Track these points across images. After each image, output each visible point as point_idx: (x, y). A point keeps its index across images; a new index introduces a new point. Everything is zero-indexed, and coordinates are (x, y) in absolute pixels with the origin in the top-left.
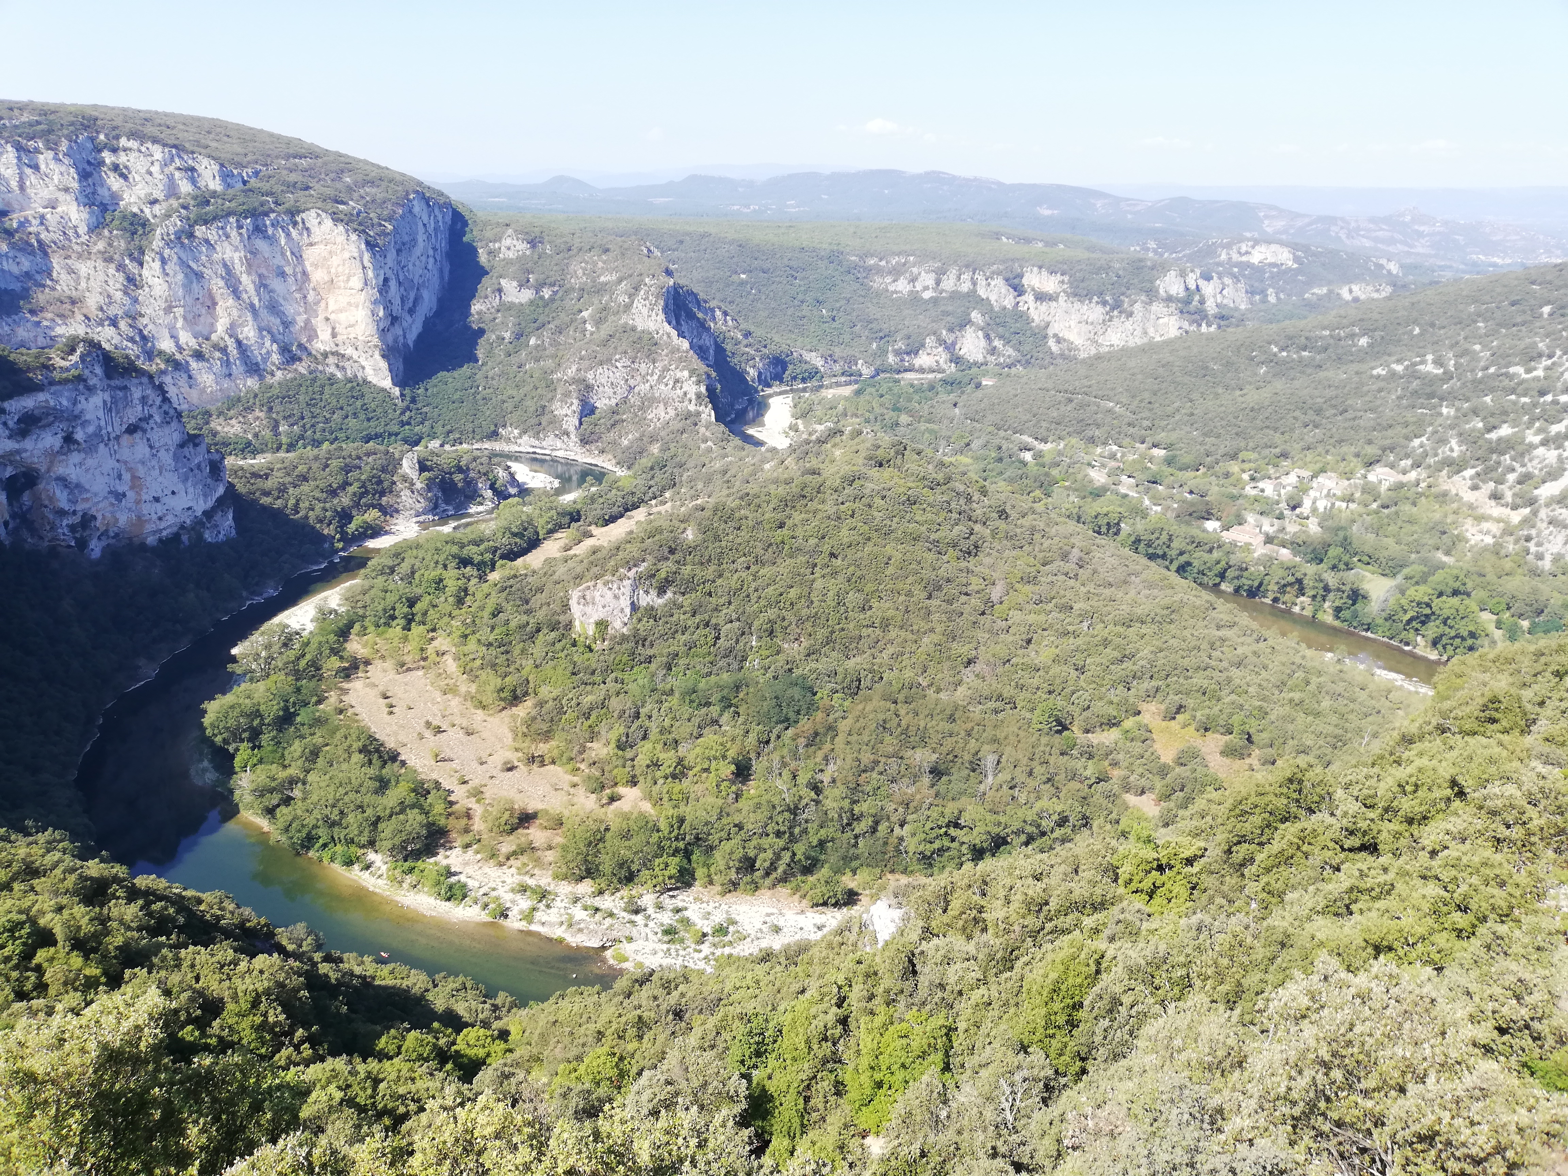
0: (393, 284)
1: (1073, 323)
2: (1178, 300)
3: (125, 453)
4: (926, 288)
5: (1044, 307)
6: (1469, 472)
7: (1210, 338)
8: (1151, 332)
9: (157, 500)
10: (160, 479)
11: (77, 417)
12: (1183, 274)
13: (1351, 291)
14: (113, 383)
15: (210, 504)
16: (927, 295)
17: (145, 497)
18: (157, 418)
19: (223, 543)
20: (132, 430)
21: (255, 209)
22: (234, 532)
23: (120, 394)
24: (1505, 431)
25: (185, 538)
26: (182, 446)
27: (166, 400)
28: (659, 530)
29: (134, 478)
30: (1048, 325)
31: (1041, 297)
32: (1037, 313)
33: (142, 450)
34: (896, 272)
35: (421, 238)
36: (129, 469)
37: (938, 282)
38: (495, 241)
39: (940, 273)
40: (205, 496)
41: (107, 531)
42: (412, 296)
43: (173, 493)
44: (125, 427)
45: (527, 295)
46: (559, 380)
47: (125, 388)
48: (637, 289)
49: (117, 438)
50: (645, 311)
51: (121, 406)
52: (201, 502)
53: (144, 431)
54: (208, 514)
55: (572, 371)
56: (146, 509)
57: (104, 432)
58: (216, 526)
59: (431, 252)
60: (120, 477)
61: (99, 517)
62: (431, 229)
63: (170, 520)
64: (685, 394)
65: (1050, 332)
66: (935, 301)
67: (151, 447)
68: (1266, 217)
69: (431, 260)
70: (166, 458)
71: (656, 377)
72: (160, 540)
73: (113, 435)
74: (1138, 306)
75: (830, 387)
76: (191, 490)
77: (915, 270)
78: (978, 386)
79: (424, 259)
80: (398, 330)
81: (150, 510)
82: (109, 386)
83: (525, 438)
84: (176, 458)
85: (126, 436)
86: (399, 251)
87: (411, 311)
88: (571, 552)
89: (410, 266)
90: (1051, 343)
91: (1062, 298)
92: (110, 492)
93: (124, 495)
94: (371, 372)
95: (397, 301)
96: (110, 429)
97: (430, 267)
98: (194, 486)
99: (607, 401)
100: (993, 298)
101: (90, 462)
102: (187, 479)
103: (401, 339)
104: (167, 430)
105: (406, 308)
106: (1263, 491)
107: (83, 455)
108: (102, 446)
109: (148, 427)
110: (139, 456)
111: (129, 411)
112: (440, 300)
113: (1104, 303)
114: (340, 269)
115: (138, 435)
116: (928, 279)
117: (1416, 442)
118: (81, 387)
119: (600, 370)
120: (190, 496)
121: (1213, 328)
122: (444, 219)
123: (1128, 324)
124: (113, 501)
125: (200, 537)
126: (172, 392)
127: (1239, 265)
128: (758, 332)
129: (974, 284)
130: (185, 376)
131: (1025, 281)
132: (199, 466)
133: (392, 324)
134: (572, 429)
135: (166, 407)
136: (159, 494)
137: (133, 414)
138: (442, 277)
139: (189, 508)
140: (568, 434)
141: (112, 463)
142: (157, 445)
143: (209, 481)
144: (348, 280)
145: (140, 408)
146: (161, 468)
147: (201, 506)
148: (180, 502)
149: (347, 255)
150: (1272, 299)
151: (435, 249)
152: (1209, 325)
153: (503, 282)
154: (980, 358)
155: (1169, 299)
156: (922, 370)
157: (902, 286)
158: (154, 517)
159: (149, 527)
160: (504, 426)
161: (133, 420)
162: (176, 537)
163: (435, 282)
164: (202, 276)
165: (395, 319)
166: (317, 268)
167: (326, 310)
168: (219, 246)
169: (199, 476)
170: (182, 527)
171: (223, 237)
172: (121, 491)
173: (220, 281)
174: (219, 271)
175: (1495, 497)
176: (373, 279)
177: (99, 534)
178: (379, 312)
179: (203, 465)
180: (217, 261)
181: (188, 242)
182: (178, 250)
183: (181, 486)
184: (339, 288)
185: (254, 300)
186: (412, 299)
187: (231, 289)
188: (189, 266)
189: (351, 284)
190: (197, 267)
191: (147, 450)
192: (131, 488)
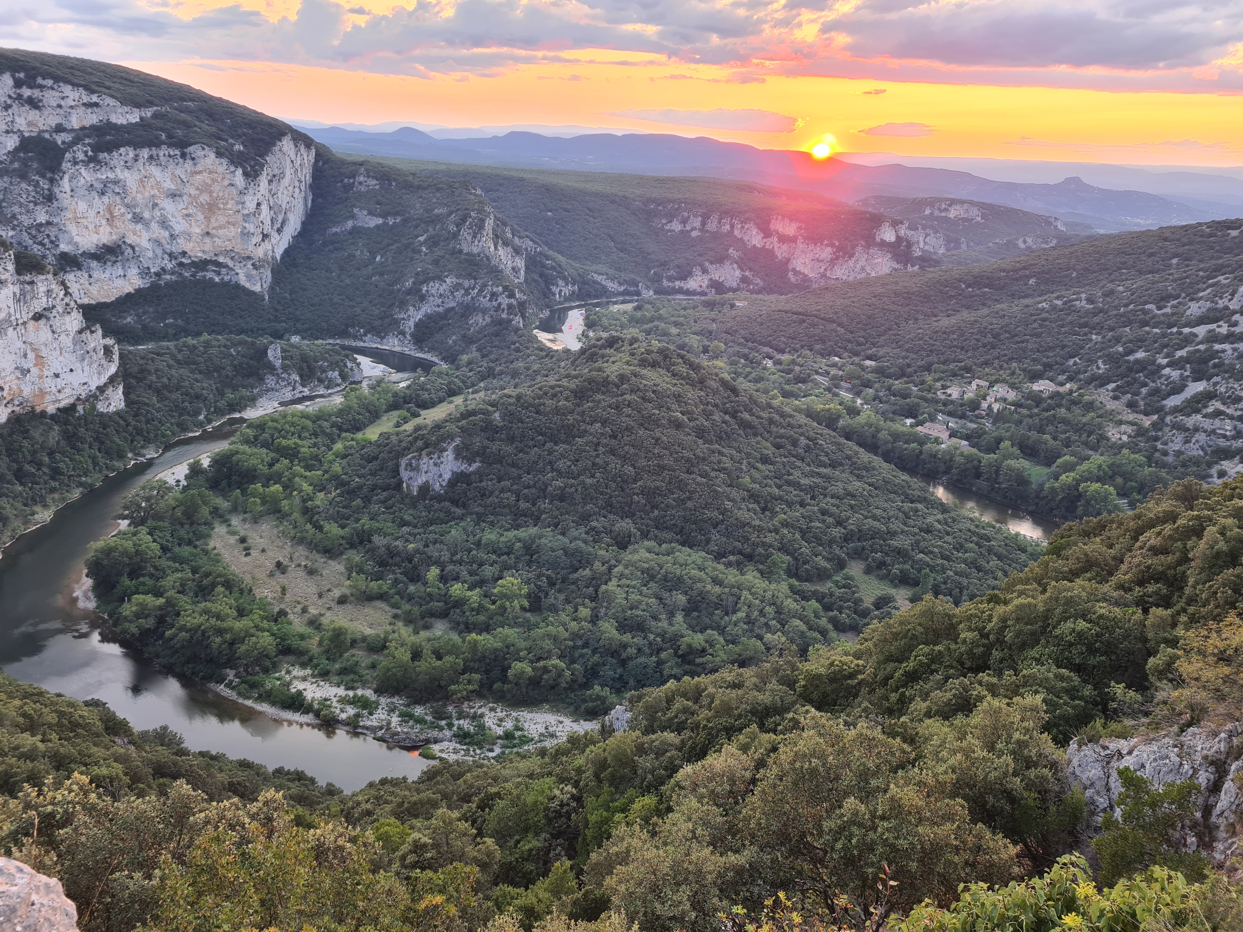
0: (264, 208)
1: (807, 261)
2: (890, 245)
3: (31, 337)
4: (693, 229)
5: (785, 247)
6: (1110, 386)
7: (913, 275)
8: (868, 269)
9: (57, 376)
10: (61, 358)
12: (895, 224)
13: (1025, 242)
14: (22, 278)
15: (104, 380)
16: (694, 234)
17: (46, 373)
18: (60, 309)
19: (114, 413)
20: (37, 317)
21: (150, 141)
22: (123, 404)
23: (28, 287)
24: (1141, 355)
25: (80, 408)
26: (80, 332)
27: (67, 294)
28: (473, 413)
29: (39, 357)
30: (788, 260)
31: (783, 239)
32: (781, 251)
33: (45, 334)
34: (671, 217)
35: (288, 172)
36: (34, 350)
37: (703, 224)
38: (349, 178)
39: (705, 218)
40: (99, 374)
41: (12, 400)
42: (280, 219)
43: (71, 370)
44: (31, 315)
45: (374, 222)
46: (399, 290)
47: (32, 283)
48: (464, 220)
49: (24, 323)
50: (469, 238)
51: (28, 297)
52: (95, 377)
53: (48, 319)
54: (101, 389)
55: (409, 284)
56: (47, 382)
57: (13, 318)
58: (107, 399)
59: (297, 184)
60: (25, 356)
61: (5, 388)
62: (297, 165)
63: (68, 391)
64: (500, 304)
65: (790, 267)
66: (699, 239)
67: (53, 332)
69: (297, 190)
70: (66, 341)
71: (476, 291)
72: (58, 409)
73: (20, 321)
74: (859, 249)
75: (615, 303)
76: (87, 368)
77: (686, 214)
78: (732, 306)
79: (291, 189)
80: (267, 245)
81: (50, 384)
82: (18, 280)
83: (369, 336)
84: (74, 342)
85: (32, 322)
86: (270, 182)
87: (279, 231)
88: (402, 428)
89: (280, 194)
90: (790, 275)
91: (800, 240)
92: (17, 368)
93: (29, 371)
94: (244, 278)
95: (268, 222)
96: (18, 316)
97: (295, 195)
98: (90, 365)
99: (437, 309)
100: (746, 239)
102: (83, 360)
103: (270, 253)
104: (67, 318)
105: (275, 228)
106: (950, 396)
108: (11, 329)
109: (52, 315)
110: (42, 339)
111: (35, 302)
112: (303, 223)
113: (832, 245)
114: (221, 194)
115: (42, 322)
116: (696, 222)
117: (1071, 361)
119: (431, 284)
120: (86, 374)
121: (916, 268)
122: (308, 158)
123: (851, 263)
124: (19, 375)
125: (94, 407)
126: (74, 288)
127: (938, 218)
129: (732, 226)
130: (86, 275)
131: (772, 227)
132: (94, 350)
133: (263, 240)
134: (407, 330)
135: (67, 300)
136: (59, 371)
137: (38, 305)
138: (306, 205)
139: (85, 384)
140: (403, 333)
141: (19, 344)
142: (59, 330)
143: (103, 361)
144: (227, 203)
145: (44, 299)
146: (61, 349)
147: (95, 382)
148: (76, 379)
149: (226, 182)
150: (964, 246)
151: (300, 181)
152: (913, 266)
153: (356, 210)
154: (735, 285)
155: (883, 244)
156: (688, 292)
157: (676, 226)
158: (54, 390)
159: (50, 398)
160: (353, 326)
161: (39, 309)
162: (73, 407)
163: (300, 208)
164: (103, 194)
165: (265, 236)
166: (202, 192)
167: (208, 226)
168: (118, 170)
169: (95, 358)
170: (78, 399)
171: (122, 163)
172: (26, 367)
173: (118, 198)
174: (117, 190)
175: (1131, 405)
176: (247, 203)
177: (5, 402)
178: (252, 231)
179: (98, 348)
180: (116, 182)
181: (92, 165)
182: (83, 171)
183: (78, 365)
184: (219, 209)
185: (147, 215)
186: (280, 221)
187: (127, 206)
188: (92, 185)
189: (229, 206)
190: (98, 186)
191: (50, 334)
192: (35, 365)
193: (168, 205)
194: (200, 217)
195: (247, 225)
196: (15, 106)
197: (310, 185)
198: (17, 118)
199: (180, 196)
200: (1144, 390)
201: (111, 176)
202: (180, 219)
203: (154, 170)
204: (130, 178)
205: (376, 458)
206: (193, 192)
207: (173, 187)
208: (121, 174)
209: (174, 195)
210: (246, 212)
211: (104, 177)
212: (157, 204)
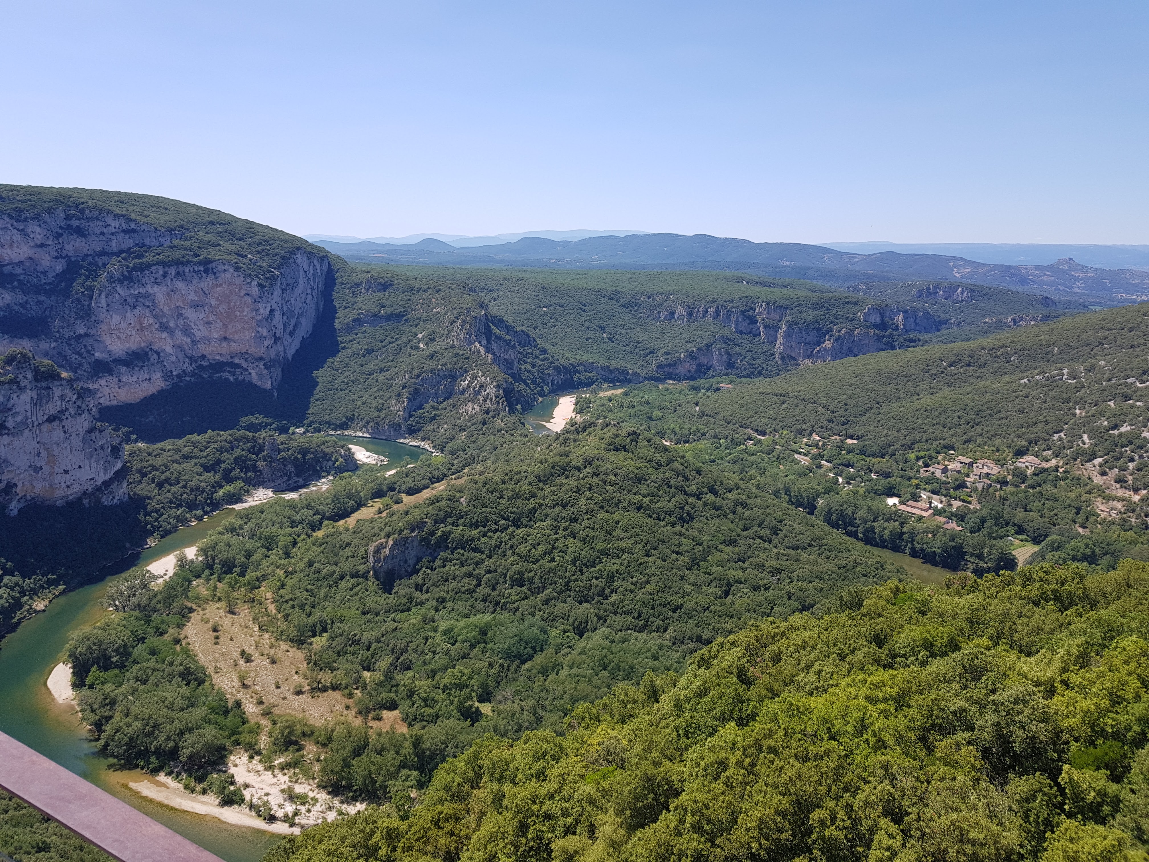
0: (277, 314)
1: (794, 344)
2: (876, 327)
3: (44, 437)
4: (682, 318)
5: (771, 332)
6: (1098, 461)
8: (855, 350)
9: (66, 472)
10: (70, 457)
11: (10, 409)
14: (39, 384)
15: (109, 475)
16: (682, 323)
17: (57, 470)
18: (72, 411)
19: (116, 506)
20: (51, 419)
21: (178, 260)
23: (45, 392)
24: (1125, 428)
25: (86, 502)
26: (90, 431)
27: (79, 397)
28: (440, 499)
29: (50, 455)
30: (775, 345)
31: (769, 325)
32: (766, 336)
33: (58, 434)
34: (660, 307)
36: (47, 449)
37: (691, 314)
40: (105, 470)
41: (25, 495)
42: (293, 322)
43: (80, 467)
44: (46, 417)
45: (378, 322)
47: (48, 389)
49: (39, 425)
50: (462, 334)
51: (44, 402)
52: (102, 474)
53: (61, 421)
54: (107, 484)
55: (405, 378)
56: (57, 479)
57: (30, 420)
58: (111, 493)
59: (310, 291)
60: (39, 455)
61: (20, 485)
62: (310, 275)
63: (76, 487)
64: (488, 394)
65: (777, 350)
66: (688, 327)
67: (65, 432)
68: (955, 266)
69: (309, 297)
70: (77, 440)
71: (467, 382)
72: (67, 503)
73: (36, 423)
74: (844, 332)
76: (94, 465)
77: (674, 305)
78: (717, 389)
79: (303, 296)
80: (279, 347)
81: (60, 480)
82: (36, 386)
83: (368, 427)
84: (84, 441)
85: (46, 424)
86: (283, 290)
87: (291, 334)
89: (293, 302)
91: (785, 325)
92: (30, 466)
93: (41, 468)
94: (256, 377)
95: (280, 326)
97: (308, 301)
98: (97, 462)
99: (430, 400)
100: (732, 325)
101: (17, 443)
102: (92, 457)
103: (282, 354)
104: (79, 420)
105: (288, 331)
106: (933, 473)
107: (11, 438)
108: (27, 431)
109: (64, 417)
110: (56, 439)
111: (50, 405)
113: (818, 329)
114: (239, 301)
115: (56, 423)
117: (1056, 436)
118: (15, 387)
119: (426, 377)
120: (93, 470)
122: (321, 268)
123: (837, 345)
124: (32, 472)
125: (98, 501)
128: (552, 350)
129: (718, 315)
130: (116, 380)
131: (756, 313)
132: (102, 448)
133: (275, 343)
134: (402, 420)
136: (69, 468)
137: (53, 409)
138: (317, 309)
139: (91, 479)
141: (34, 444)
142: (70, 431)
143: (110, 459)
144: (243, 311)
145: (59, 403)
146: (71, 448)
147: (101, 478)
148: (85, 475)
150: (954, 326)
151: (312, 289)
153: (361, 313)
155: (869, 326)
158: (63, 485)
159: (59, 493)
160: (353, 418)
161: (53, 412)
162: (80, 499)
163: (312, 313)
164: (135, 307)
165: (277, 339)
166: (221, 302)
167: (226, 332)
168: (148, 286)
169: (102, 455)
170: (85, 493)
171: (152, 280)
172: (38, 466)
173: (147, 310)
174: (147, 304)
175: (1120, 481)
176: (261, 310)
177: (18, 497)
178: (265, 334)
179: (106, 446)
180: (147, 296)
181: (126, 283)
182: (118, 288)
183: (87, 461)
184: (236, 316)
185: (172, 324)
186: (292, 325)
187: (155, 317)
188: (126, 300)
189: (245, 313)
190: (131, 300)
191: (62, 434)
192: (47, 463)
193: (191, 315)
194: (219, 324)
195: (260, 329)
196: (65, 235)
197: (322, 293)
198: (66, 245)
199: (202, 306)
200: (1131, 465)
201: (142, 291)
202: (201, 327)
203: (180, 285)
204: (159, 292)
205: (348, 545)
206: (214, 302)
207: (196, 298)
208: (150, 289)
209: (196, 306)
210: (259, 318)
211: (136, 292)
212: (181, 314)
